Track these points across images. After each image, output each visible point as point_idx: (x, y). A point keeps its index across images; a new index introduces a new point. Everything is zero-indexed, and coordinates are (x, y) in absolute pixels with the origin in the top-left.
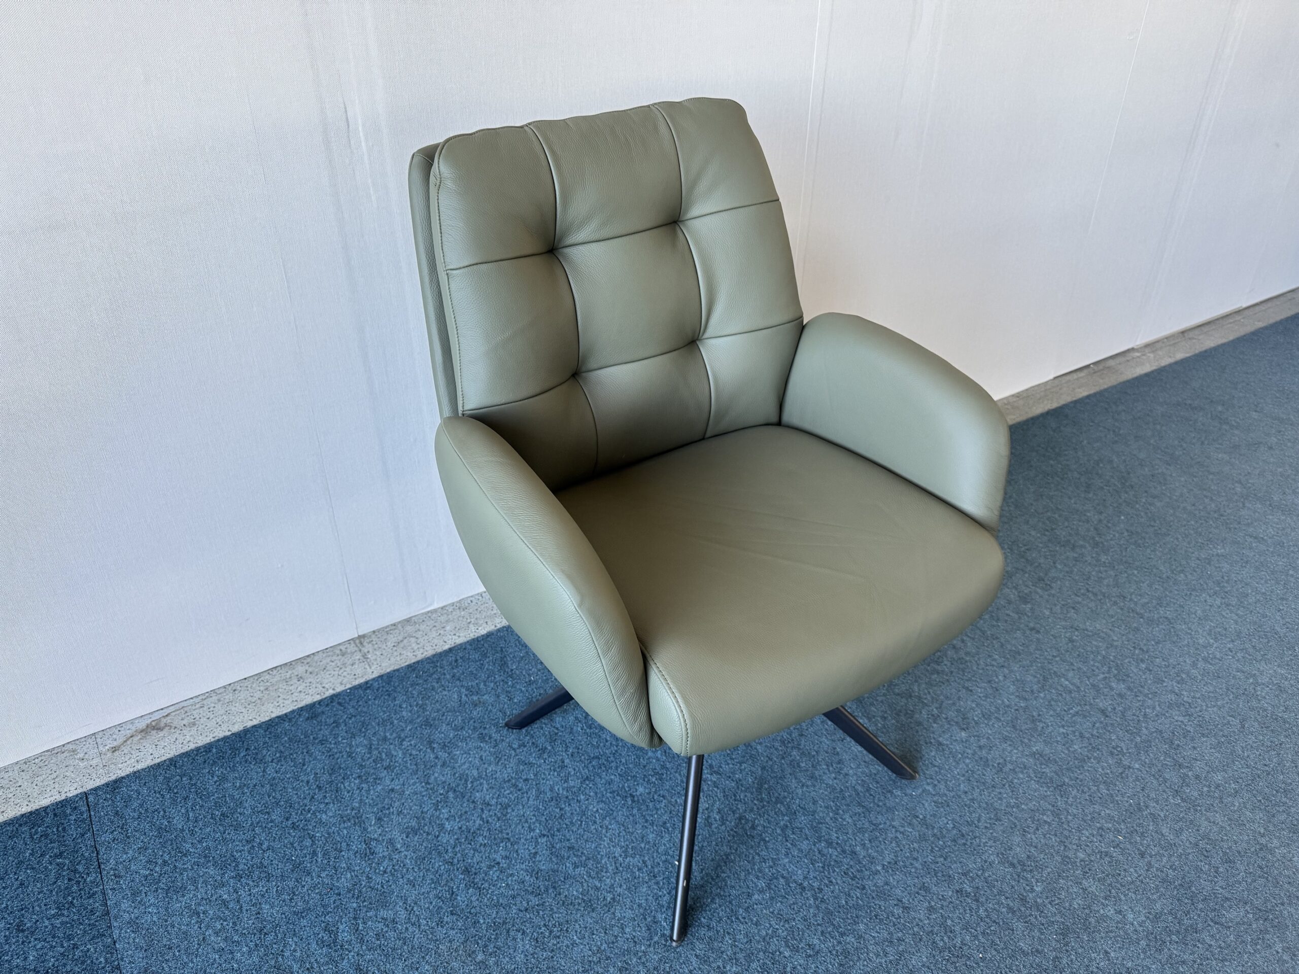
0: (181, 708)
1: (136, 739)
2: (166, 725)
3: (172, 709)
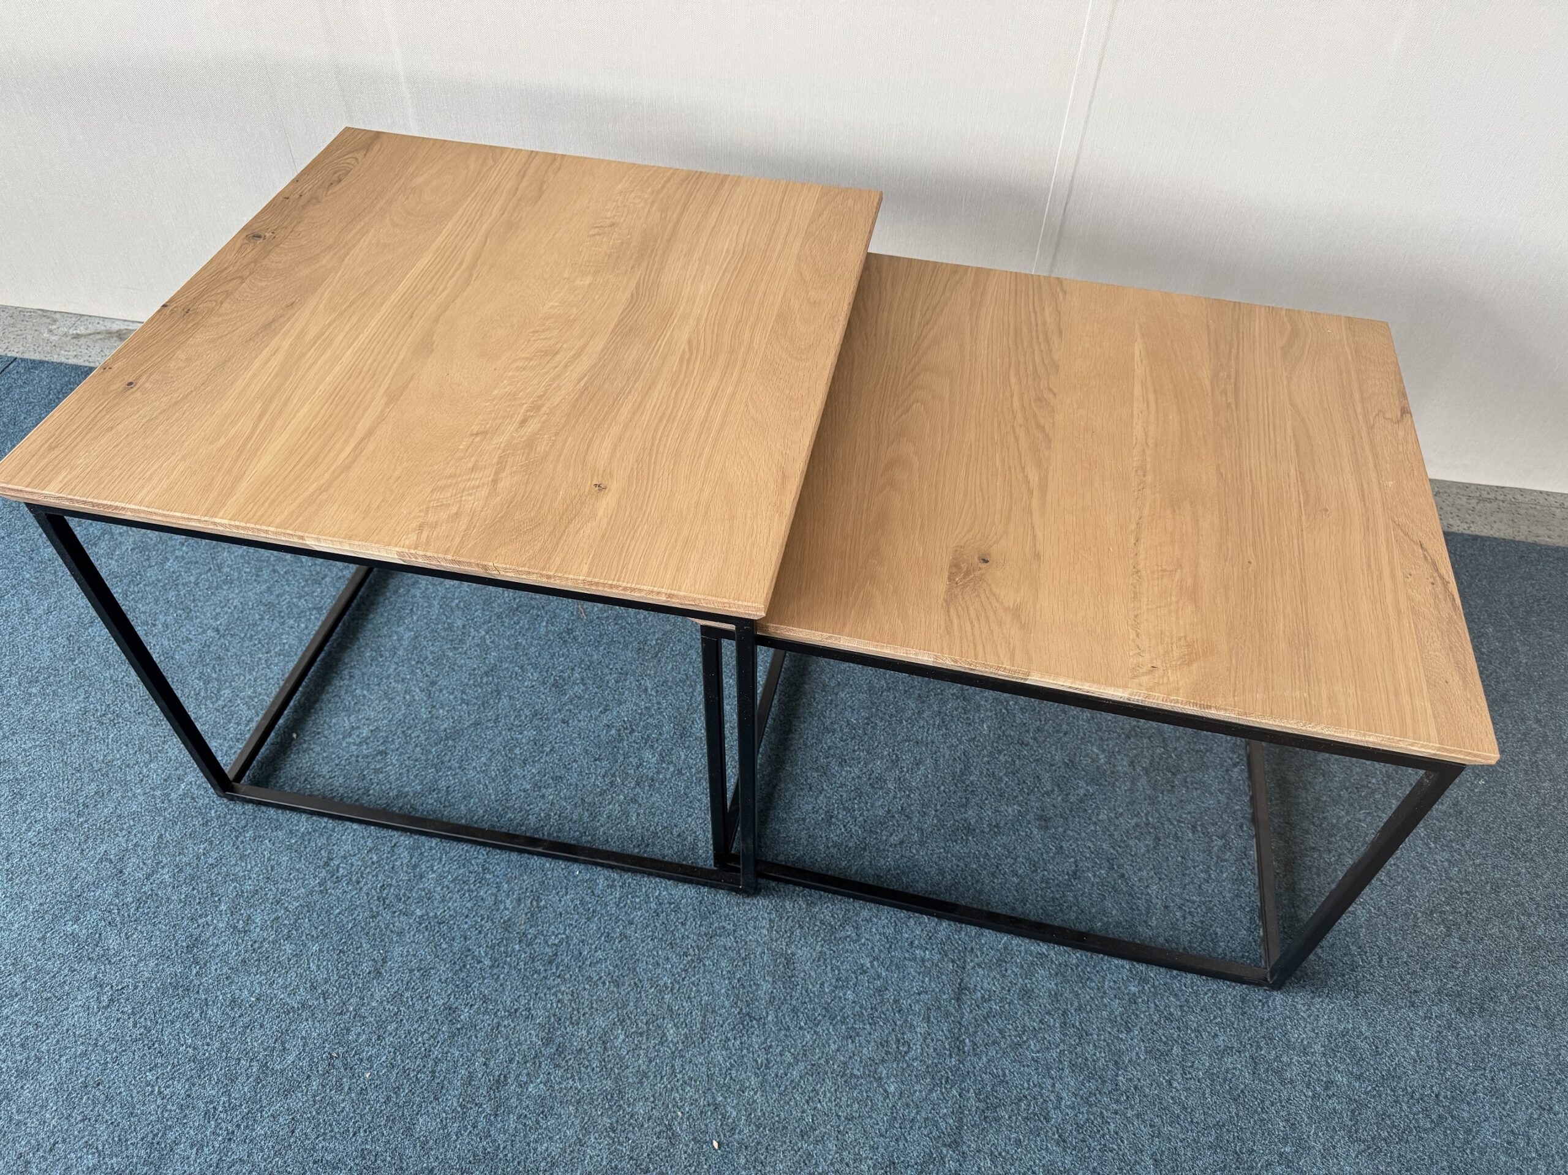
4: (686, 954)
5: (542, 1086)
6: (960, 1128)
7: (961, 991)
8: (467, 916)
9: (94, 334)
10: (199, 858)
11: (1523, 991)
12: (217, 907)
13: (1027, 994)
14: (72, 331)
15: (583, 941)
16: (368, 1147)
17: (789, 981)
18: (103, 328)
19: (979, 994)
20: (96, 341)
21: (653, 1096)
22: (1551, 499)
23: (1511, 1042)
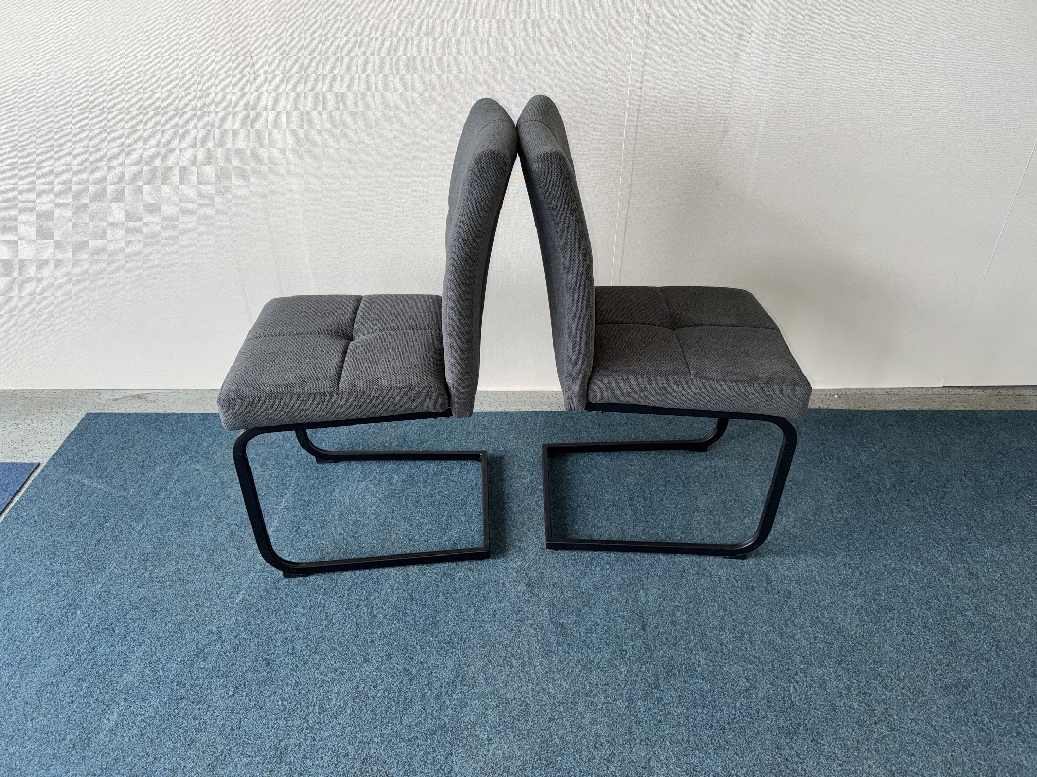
0: (157, 392)
1: (128, 398)
2: (145, 398)
3: (154, 391)
4: (512, 630)
5: (459, 694)
6: (658, 680)
7: (644, 626)
8: (403, 630)
9: (125, 397)
10: (259, 626)
11: (891, 590)
12: (275, 645)
13: (674, 623)
14: (112, 398)
15: (462, 632)
16: (383, 732)
17: (565, 634)
18: (128, 394)
19: (653, 626)
20: (127, 401)
21: (513, 690)
22: (862, 391)
23: (890, 610)
